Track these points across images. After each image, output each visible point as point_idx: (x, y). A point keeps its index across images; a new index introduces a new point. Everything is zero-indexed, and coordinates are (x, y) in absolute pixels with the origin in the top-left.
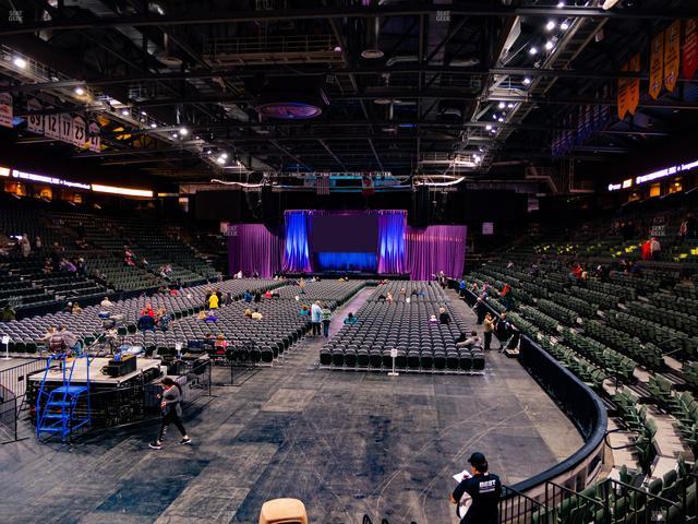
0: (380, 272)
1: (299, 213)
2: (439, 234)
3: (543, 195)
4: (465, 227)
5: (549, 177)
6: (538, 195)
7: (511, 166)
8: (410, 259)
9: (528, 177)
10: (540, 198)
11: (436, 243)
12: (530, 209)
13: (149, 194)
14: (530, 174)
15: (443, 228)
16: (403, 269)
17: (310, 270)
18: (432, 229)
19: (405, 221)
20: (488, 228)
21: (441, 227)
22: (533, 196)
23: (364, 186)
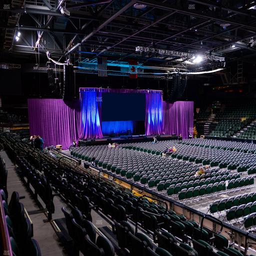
0: (148, 134)
1: (91, 90)
3: (208, 84)
4: (193, 102)
5: (225, 74)
6: (205, 84)
11: (179, 113)
16: (162, 131)
18: (177, 103)
19: (162, 98)
21: (182, 102)
23: (131, 72)
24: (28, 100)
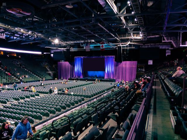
0: (105, 78)
1: (79, 58)
2: (126, 65)
3: (172, 49)
4: (137, 62)
5: (172, 41)
6: (170, 49)
7: (155, 38)
8: (116, 74)
9: (163, 41)
10: (171, 50)
11: (126, 68)
12: (167, 54)
13: (40, 53)
14: (164, 40)
15: (128, 62)
16: (113, 78)
17: (82, 77)
18: (124, 63)
19: (114, 60)
20: (151, 62)
21: (127, 62)
22: (168, 49)
23: (101, 48)
24: (58, 62)
